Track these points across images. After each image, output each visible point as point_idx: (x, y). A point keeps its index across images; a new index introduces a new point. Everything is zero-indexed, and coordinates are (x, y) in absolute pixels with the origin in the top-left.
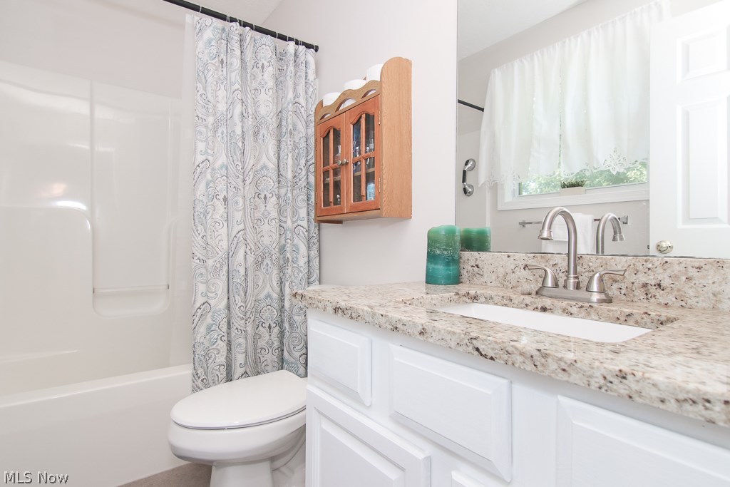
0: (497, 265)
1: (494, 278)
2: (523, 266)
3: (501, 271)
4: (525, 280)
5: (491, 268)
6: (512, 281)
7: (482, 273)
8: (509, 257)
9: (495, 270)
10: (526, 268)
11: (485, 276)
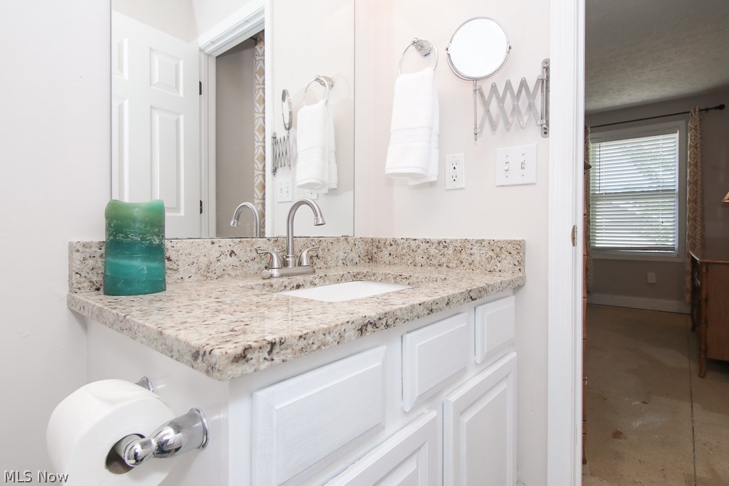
0: (198, 254)
1: (193, 271)
2: (229, 252)
3: (204, 261)
4: (231, 267)
5: (190, 259)
6: (217, 271)
7: (175, 267)
8: (213, 243)
9: (195, 260)
10: (233, 255)
11: (181, 270)
